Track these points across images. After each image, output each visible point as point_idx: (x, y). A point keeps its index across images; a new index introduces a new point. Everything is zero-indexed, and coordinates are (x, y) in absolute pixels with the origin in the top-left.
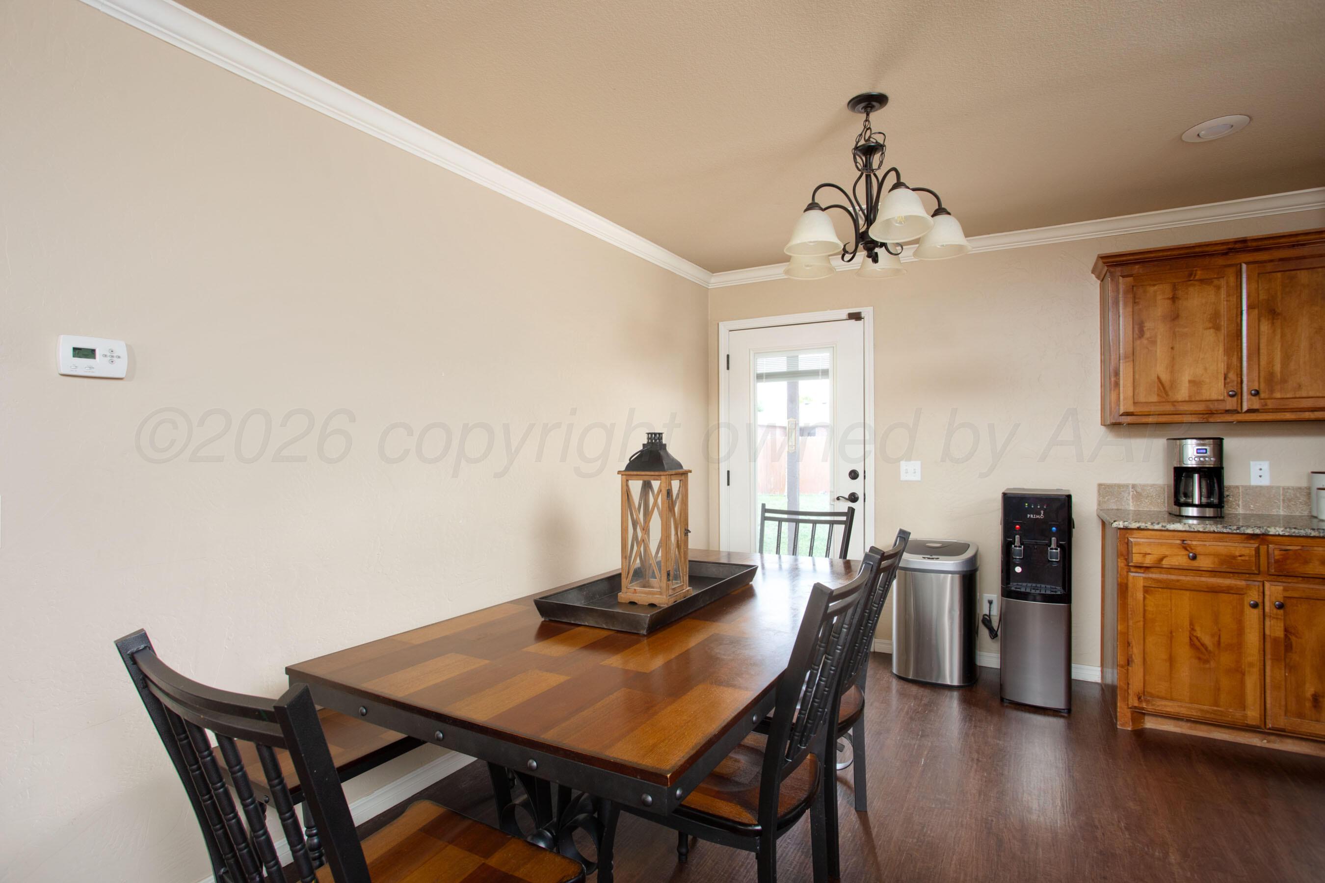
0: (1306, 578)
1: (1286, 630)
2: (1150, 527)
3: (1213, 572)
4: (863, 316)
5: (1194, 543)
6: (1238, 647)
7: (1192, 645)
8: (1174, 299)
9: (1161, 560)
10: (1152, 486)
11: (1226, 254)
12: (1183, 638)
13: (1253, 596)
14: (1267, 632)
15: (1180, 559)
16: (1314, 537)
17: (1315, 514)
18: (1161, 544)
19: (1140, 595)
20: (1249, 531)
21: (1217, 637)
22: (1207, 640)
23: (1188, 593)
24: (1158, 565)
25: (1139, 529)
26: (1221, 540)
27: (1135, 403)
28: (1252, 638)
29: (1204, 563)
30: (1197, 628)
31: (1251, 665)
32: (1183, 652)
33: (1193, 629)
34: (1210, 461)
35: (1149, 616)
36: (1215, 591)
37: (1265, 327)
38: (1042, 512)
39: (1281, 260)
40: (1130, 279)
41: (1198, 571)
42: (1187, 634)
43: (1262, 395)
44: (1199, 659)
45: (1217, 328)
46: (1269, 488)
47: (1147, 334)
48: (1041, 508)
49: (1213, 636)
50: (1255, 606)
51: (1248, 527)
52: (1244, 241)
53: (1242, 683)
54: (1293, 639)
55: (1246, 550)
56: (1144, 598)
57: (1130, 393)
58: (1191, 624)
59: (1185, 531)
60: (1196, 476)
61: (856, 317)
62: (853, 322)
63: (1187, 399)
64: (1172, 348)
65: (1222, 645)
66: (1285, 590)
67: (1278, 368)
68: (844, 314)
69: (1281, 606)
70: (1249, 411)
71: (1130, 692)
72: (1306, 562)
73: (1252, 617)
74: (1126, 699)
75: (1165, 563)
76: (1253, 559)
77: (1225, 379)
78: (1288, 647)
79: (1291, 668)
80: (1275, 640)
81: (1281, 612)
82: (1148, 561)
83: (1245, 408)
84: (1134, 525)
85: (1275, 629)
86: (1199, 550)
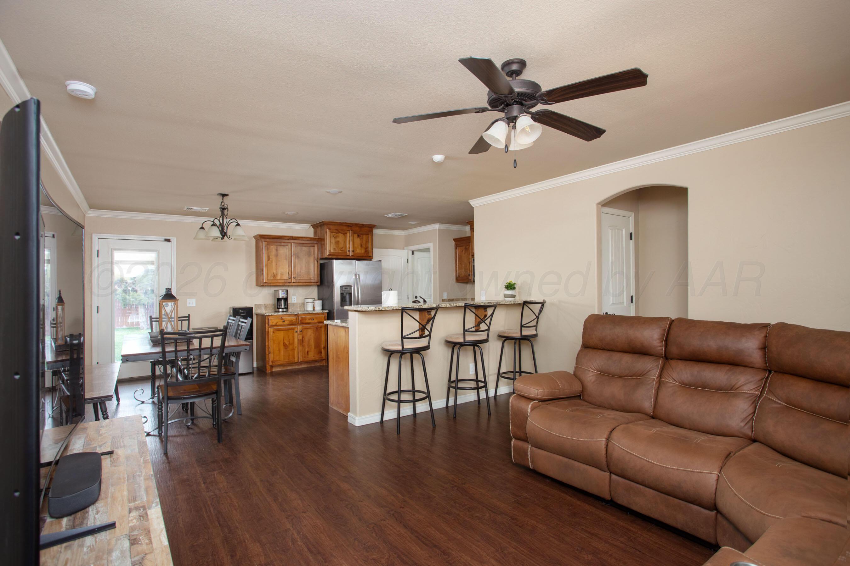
0: (306, 324)
1: (302, 337)
2: (274, 314)
3: (288, 325)
4: (171, 240)
5: (284, 318)
6: (293, 344)
7: (284, 345)
8: (277, 250)
9: (277, 323)
10: (269, 304)
11: (288, 239)
12: (282, 344)
13: (296, 330)
14: (299, 338)
15: (281, 323)
16: (307, 314)
17: (306, 309)
18: (277, 319)
19: (272, 333)
20: (295, 313)
21: (289, 341)
22: (287, 343)
23: (282, 332)
24: (276, 325)
25: (272, 315)
26: (289, 316)
27: (267, 279)
28: (296, 340)
29: (286, 323)
30: (285, 340)
31: (296, 347)
32: (282, 347)
33: (284, 341)
34: (285, 296)
35: (274, 339)
36: (288, 330)
37: (296, 260)
38: (245, 313)
39: (300, 243)
40: (266, 243)
41: (285, 325)
42: (282, 342)
43: (296, 278)
44: (285, 348)
45: (286, 259)
46: (296, 303)
47: (270, 260)
48: (245, 312)
49: (288, 342)
50: (296, 332)
51: (295, 312)
52: (292, 237)
53: (294, 352)
54: (303, 338)
55: (294, 318)
56: (273, 334)
57: (266, 276)
58: (284, 339)
59: (282, 315)
60: (283, 300)
61: (168, 240)
62: (166, 242)
63: (280, 279)
64: (276, 264)
65: (290, 344)
66: (302, 327)
67: (299, 271)
68: (163, 238)
69: (301, 331)
70: (293, 282)
71: (270, 361)
72: (306, 320)
73: (296, 334)
74: (269, 364)
75: (278, 324)
76: (296, 320)
77: (288, 274)
78: (303, 341)
79: (303, 346)
80: (300, 340)
81: (301, 333)
82: (274, 324)
83: (292, 282)
84: (270, 314)
85: (300, 337)
86: (285, 320)
